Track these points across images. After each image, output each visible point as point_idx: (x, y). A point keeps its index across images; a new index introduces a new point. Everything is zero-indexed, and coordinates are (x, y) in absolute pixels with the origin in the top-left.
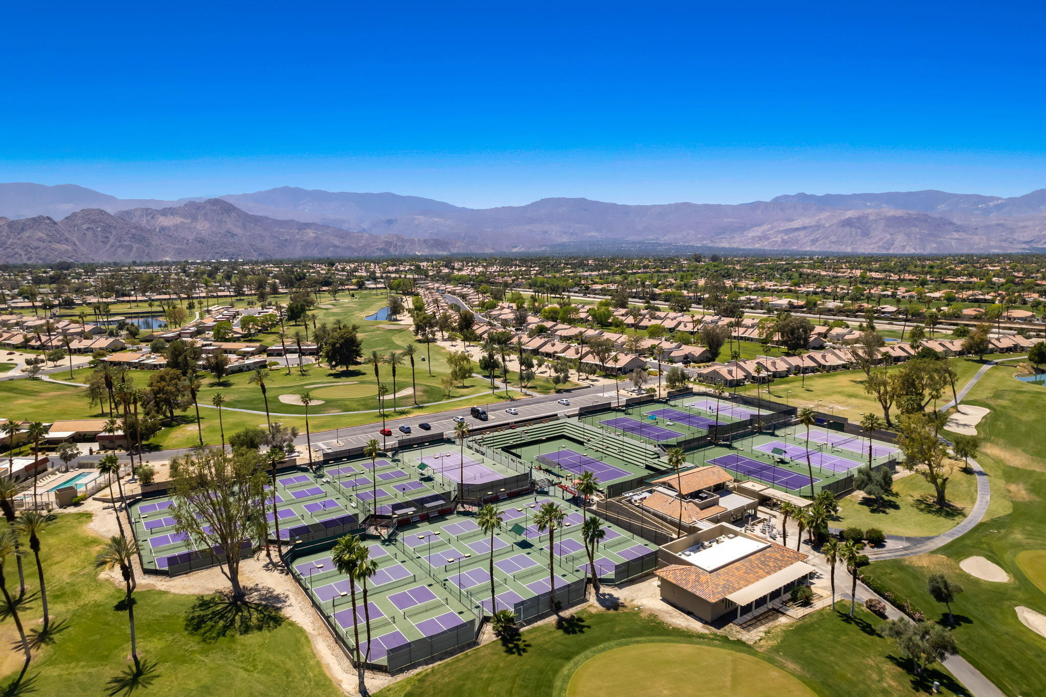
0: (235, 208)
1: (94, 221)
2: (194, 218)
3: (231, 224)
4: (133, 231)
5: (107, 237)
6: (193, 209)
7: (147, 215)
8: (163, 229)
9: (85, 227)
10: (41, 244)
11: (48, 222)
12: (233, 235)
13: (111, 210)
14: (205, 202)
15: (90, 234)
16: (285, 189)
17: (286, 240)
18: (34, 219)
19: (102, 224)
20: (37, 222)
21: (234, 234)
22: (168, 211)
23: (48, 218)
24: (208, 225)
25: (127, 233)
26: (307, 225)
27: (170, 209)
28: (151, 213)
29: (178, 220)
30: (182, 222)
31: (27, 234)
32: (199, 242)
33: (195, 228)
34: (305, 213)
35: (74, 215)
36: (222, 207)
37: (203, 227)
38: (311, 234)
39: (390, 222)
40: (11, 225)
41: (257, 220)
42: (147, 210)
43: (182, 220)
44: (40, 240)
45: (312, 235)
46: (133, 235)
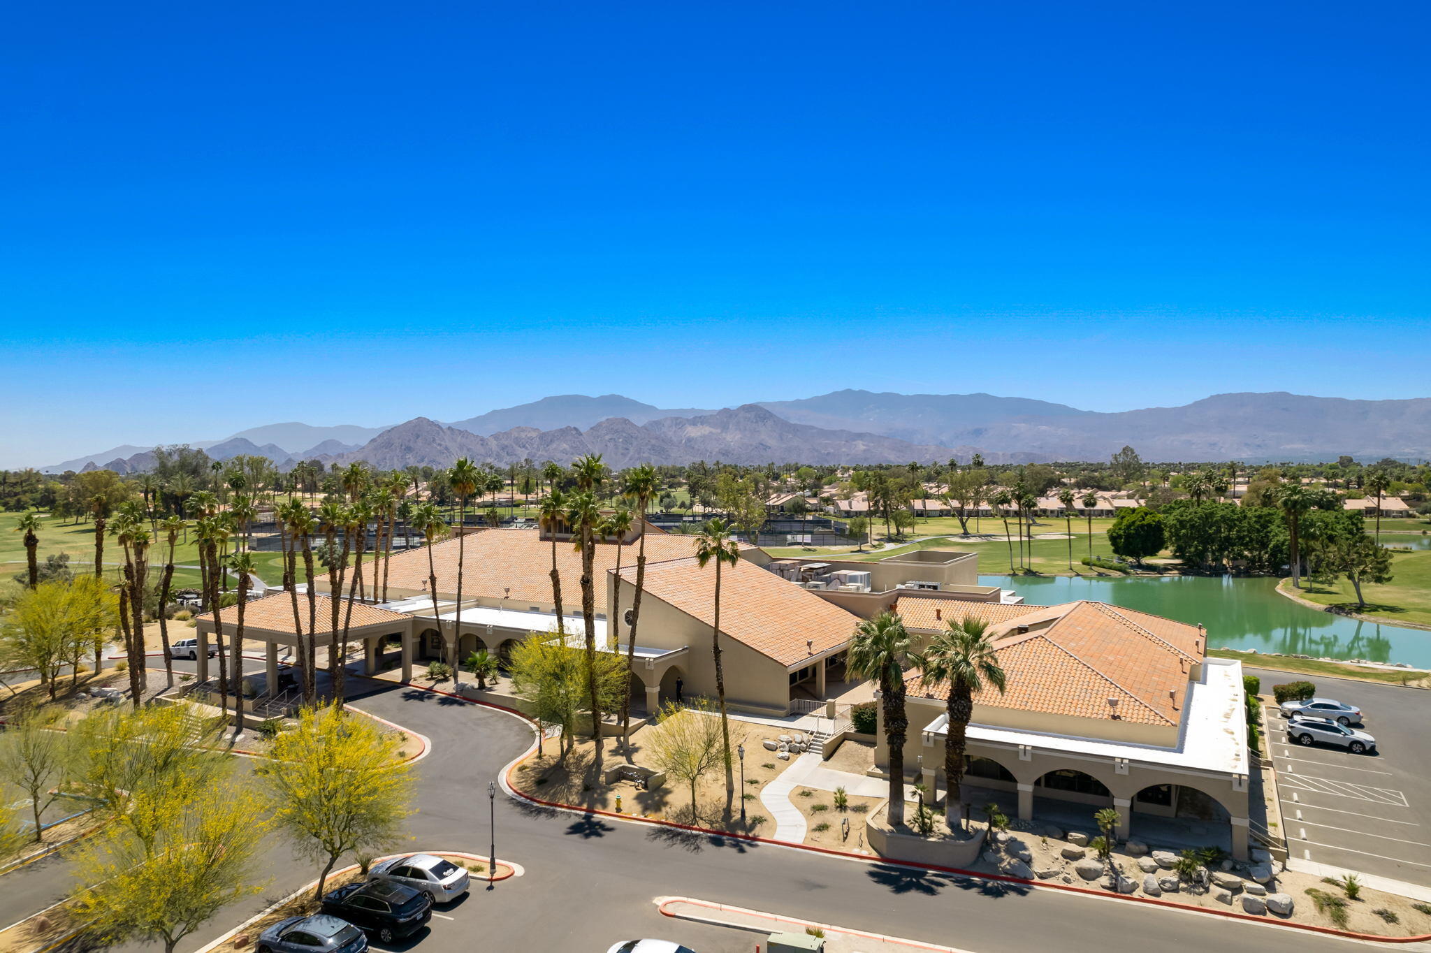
0: (772, 415)
1: (617, 431)
2: (725, 428)
3: (767, 436)
4: (653, 442)
5: (627, 449)
6: (726, 417)
7: (676, 424)
8: (689, 440)
9: (607, 437)
11: (574, 432)
12: (766, 448)
13: (640, 421)
14: (738, 409)
15: (611, 445)
16: (848, 394)
17: (828, 454)
18: (562, 430)
19: (624, 435)
20: (564, 432)
21: (767, 446)
22: (699, 419)
23: (575, 429)
24: (738, 436)
25: (647, 444)
26: (860, 436)
27: (700, 417)
28: (680, 422)
29: (706, 430)
30: (711, 432)
31: (554, 445)
32: (724, 454)
33: (725, 439)
34: (870, 422)
35: (600, 425)
36: (757, 414)
37: (733, 438)
38: (861, 446)
39: (978, 432)
40: (543, 436)
41: (796, 429)
42: (677, 418)
43: (711, 429)
44: (564, 452)
45: (862, 448)
46: (653, 446)
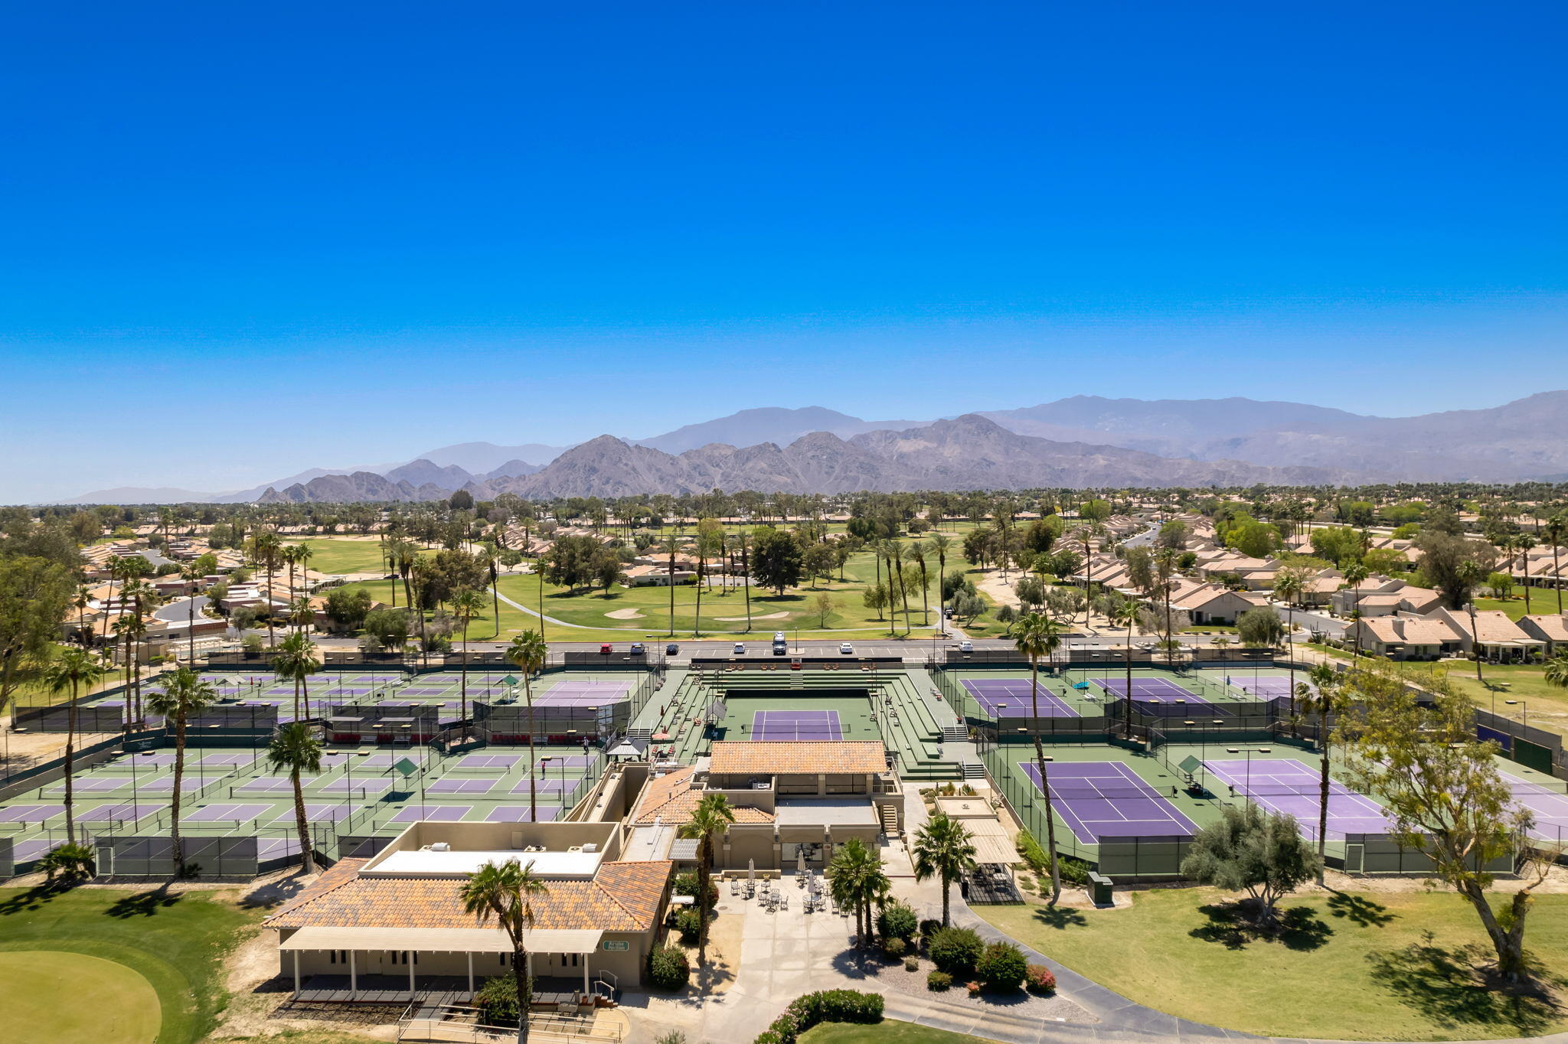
0: (996, 426)
1: (820, 447)
2: (942, 441)
3: (990, 449)
4: (862, 458)
5: (832, 467)
6: (943, 430)
7: (886, 438)
8: (901, 456)
9: (810, 454)
10: (763, 477)
11: (773, 449)
12: (990, 464)
13: (845, 434)
14: (957, 420)
15: (813, 463)
16: (1080, 401)
17: (1063, 470)
18: (760, 447)
19: (829, 451)
20: (762, 449)
22: (912, 433)
23: (774, 445)
24: (957, 450)
25: (856, 462)
26: (1099, 449)
27: (913, 430)
28: (891, 436)
29: (920, 444)
30: (926, 447)
31: (750, 464)
32: (942, 472)
33: (942, 454)
34: (1107, 432)
35: (800, 440)
36: (979, 425)
37: (951, 453)
38: (1101, 461)
39: (1236, 443)
40: (738, 454)
41: (1025, 442)
42: (887, 432)
43: (926, 443)
44: (762, 471)
45: (1102, 462)
46: (862, 463)
